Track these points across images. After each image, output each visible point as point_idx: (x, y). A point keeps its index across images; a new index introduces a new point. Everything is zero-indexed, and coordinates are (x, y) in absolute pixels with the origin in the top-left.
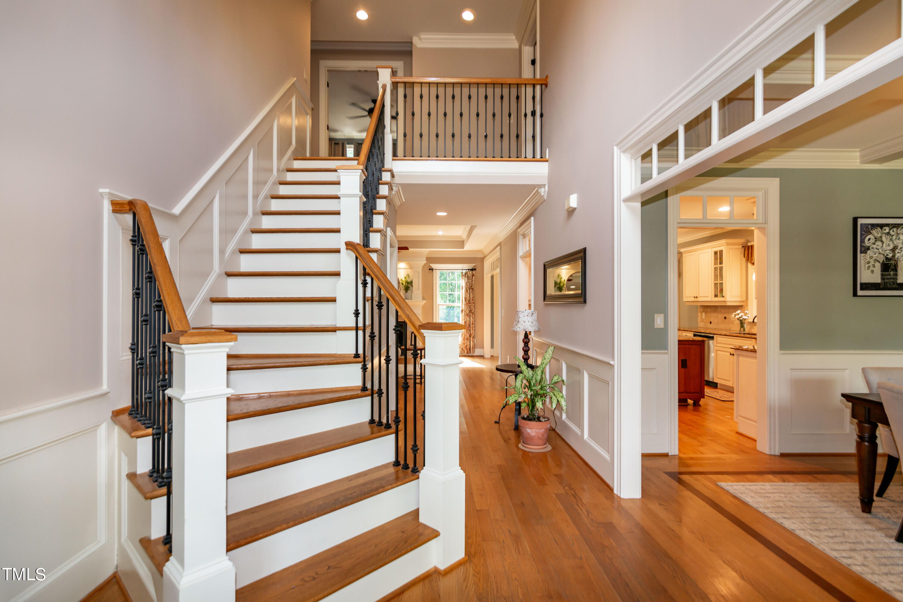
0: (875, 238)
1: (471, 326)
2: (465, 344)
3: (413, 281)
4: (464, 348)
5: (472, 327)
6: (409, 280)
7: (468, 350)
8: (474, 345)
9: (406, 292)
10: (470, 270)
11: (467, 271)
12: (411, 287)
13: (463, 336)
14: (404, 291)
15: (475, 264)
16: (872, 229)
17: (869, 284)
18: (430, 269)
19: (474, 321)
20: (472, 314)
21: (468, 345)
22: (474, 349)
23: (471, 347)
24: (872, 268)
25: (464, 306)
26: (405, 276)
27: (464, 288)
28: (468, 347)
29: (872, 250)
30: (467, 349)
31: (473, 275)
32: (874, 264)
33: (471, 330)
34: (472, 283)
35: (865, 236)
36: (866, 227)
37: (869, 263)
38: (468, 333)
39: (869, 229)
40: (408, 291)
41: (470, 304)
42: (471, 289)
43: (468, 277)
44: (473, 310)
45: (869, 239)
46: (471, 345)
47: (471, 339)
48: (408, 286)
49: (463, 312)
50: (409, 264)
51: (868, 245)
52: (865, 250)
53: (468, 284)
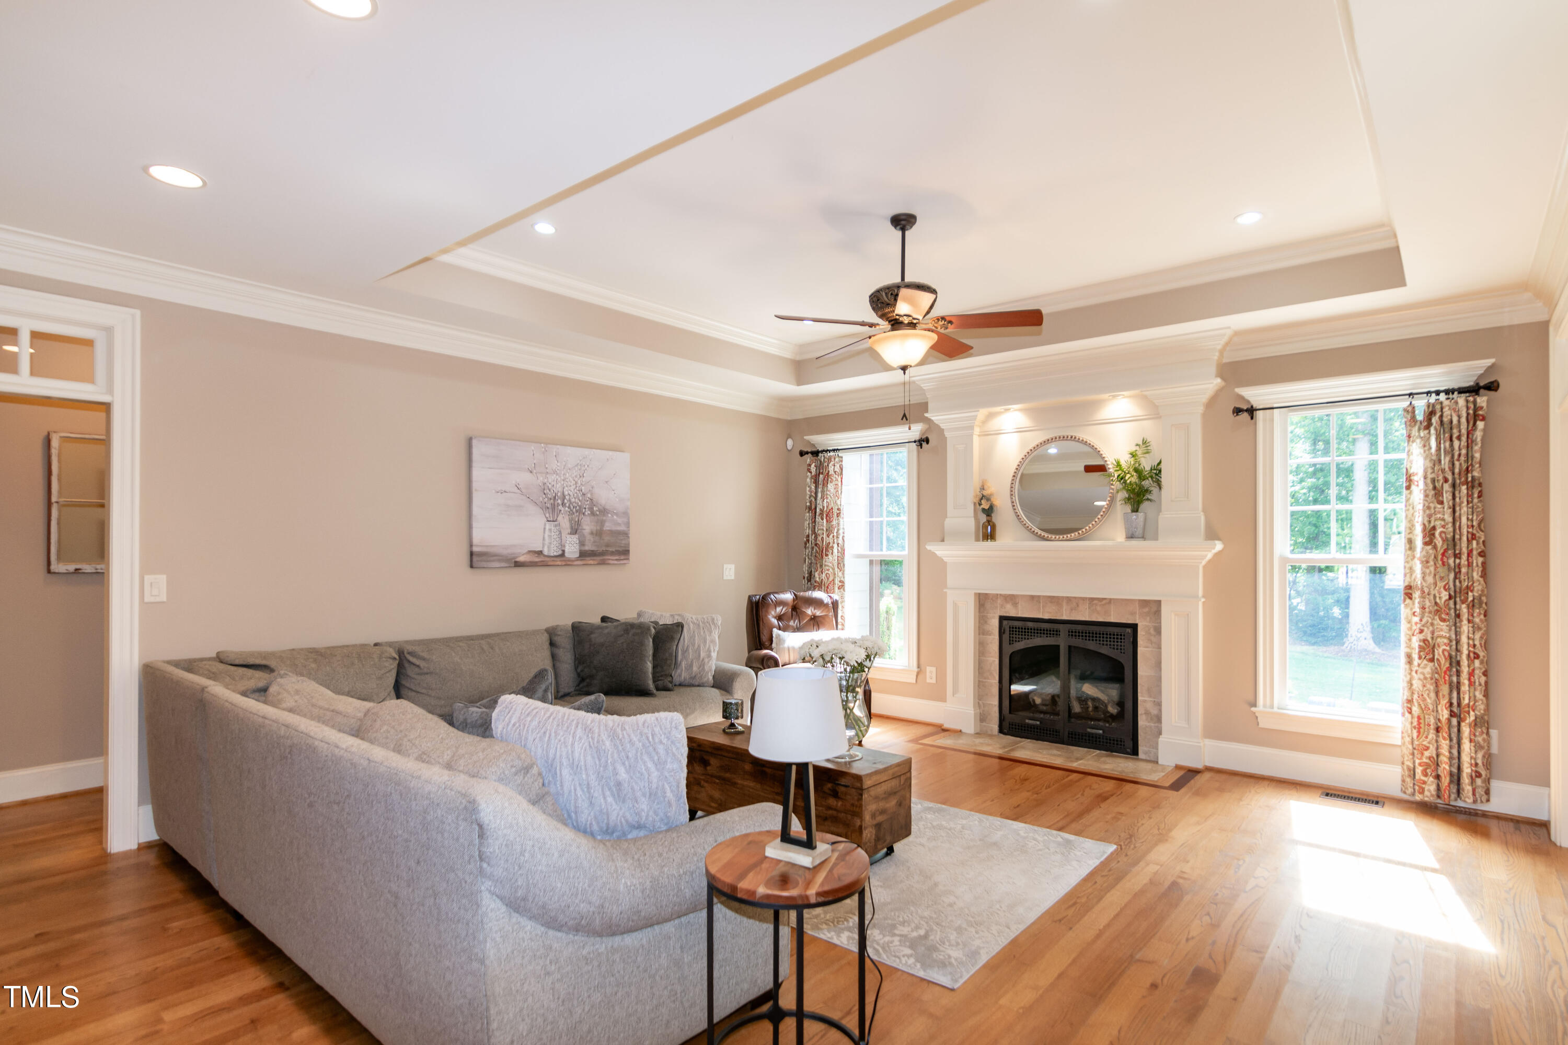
1: (1465, 670)
2: (1427, 754)
3: (1162, 466)
4: (1419, 770)
5: (1471, 674)
6: (1147, 464)
7: (1445, 781)
8: (1488, 765)
9: (1135, 510)
10: (1461, 391)
11: (1442, 397)
12: (1155, 490)
13: (1416, 710)
14: (1128, 508)
15: (1489, 362)
18: (1237, 411)
19: (1486, 646)
20: (1471, 606)
21: (1444, 759)
22: (1488, 781)
23: (1467, 770)
25: (1418, 567)
26: (1134, 448)
27: (1419, 479)
28: (1444, 768)
30: (1438, 777)
31: (1475, 416)
33: (1465, 688)
34: (1469, 457)
38: (1444, 702)
40: (1145, 506)
41: (1457, 556)
42: (1467, 483)
43: (1446, 428)
44: (1478, 588)
46: (1466, 759)
47: (1466, 730)
48: (1141, 487)
49: (1417, 595)
50: (1145, 398)
53: (1445, 461)
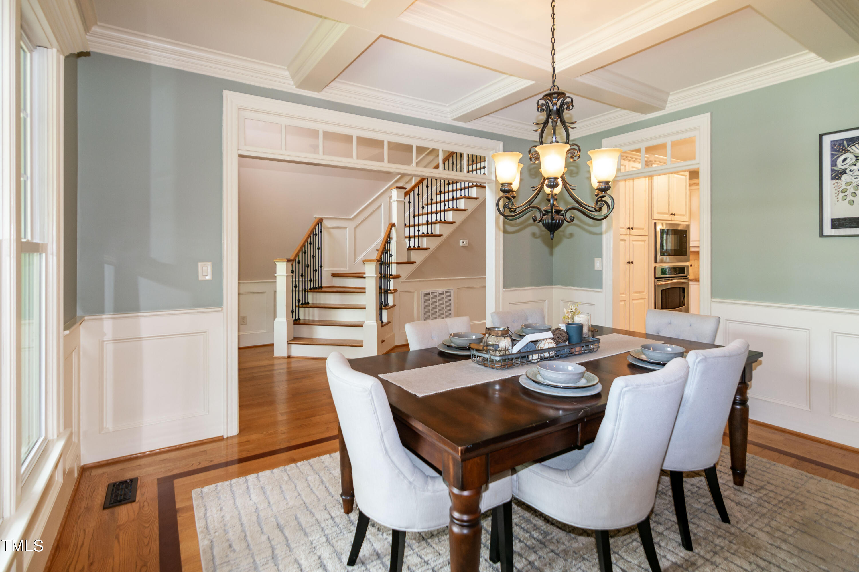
0: (856, 157)
16: (848, 145)
17: (844, 219)
24: (850, 198)
29: (851, 173)
32: (855, 192)
35: (836, 157)
36: (838, 144)
37: (845, 192)
39: (844, 146)
45: (845, 160)
51: (843, 167)
52: (837, 175)
